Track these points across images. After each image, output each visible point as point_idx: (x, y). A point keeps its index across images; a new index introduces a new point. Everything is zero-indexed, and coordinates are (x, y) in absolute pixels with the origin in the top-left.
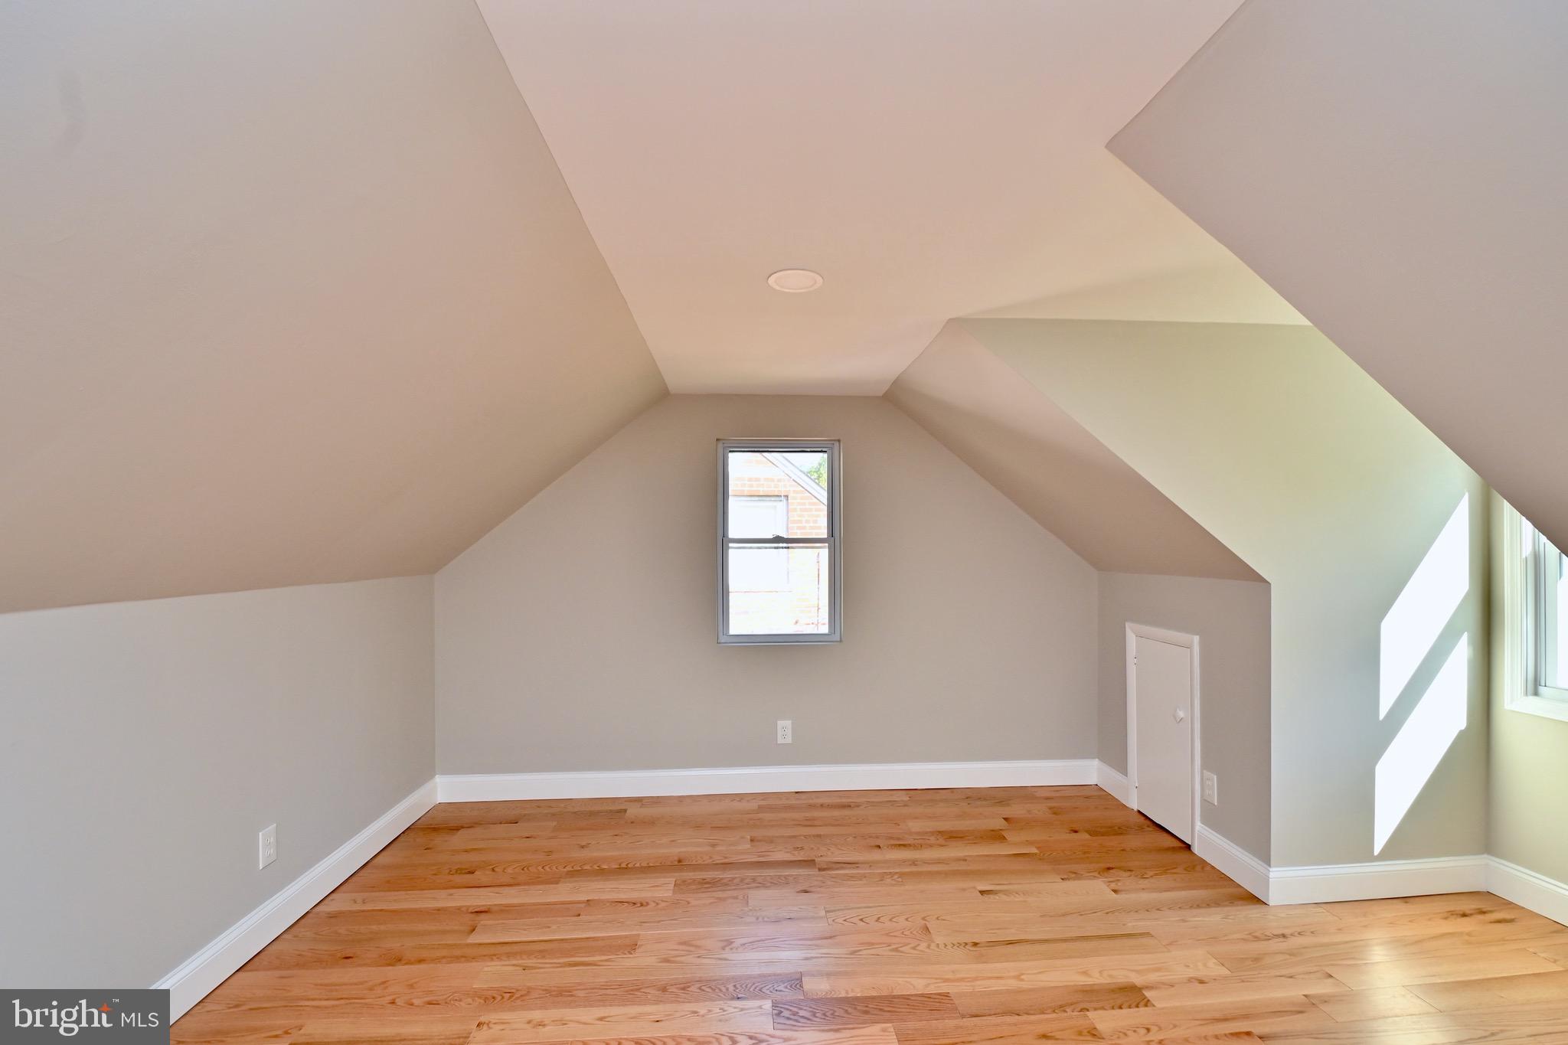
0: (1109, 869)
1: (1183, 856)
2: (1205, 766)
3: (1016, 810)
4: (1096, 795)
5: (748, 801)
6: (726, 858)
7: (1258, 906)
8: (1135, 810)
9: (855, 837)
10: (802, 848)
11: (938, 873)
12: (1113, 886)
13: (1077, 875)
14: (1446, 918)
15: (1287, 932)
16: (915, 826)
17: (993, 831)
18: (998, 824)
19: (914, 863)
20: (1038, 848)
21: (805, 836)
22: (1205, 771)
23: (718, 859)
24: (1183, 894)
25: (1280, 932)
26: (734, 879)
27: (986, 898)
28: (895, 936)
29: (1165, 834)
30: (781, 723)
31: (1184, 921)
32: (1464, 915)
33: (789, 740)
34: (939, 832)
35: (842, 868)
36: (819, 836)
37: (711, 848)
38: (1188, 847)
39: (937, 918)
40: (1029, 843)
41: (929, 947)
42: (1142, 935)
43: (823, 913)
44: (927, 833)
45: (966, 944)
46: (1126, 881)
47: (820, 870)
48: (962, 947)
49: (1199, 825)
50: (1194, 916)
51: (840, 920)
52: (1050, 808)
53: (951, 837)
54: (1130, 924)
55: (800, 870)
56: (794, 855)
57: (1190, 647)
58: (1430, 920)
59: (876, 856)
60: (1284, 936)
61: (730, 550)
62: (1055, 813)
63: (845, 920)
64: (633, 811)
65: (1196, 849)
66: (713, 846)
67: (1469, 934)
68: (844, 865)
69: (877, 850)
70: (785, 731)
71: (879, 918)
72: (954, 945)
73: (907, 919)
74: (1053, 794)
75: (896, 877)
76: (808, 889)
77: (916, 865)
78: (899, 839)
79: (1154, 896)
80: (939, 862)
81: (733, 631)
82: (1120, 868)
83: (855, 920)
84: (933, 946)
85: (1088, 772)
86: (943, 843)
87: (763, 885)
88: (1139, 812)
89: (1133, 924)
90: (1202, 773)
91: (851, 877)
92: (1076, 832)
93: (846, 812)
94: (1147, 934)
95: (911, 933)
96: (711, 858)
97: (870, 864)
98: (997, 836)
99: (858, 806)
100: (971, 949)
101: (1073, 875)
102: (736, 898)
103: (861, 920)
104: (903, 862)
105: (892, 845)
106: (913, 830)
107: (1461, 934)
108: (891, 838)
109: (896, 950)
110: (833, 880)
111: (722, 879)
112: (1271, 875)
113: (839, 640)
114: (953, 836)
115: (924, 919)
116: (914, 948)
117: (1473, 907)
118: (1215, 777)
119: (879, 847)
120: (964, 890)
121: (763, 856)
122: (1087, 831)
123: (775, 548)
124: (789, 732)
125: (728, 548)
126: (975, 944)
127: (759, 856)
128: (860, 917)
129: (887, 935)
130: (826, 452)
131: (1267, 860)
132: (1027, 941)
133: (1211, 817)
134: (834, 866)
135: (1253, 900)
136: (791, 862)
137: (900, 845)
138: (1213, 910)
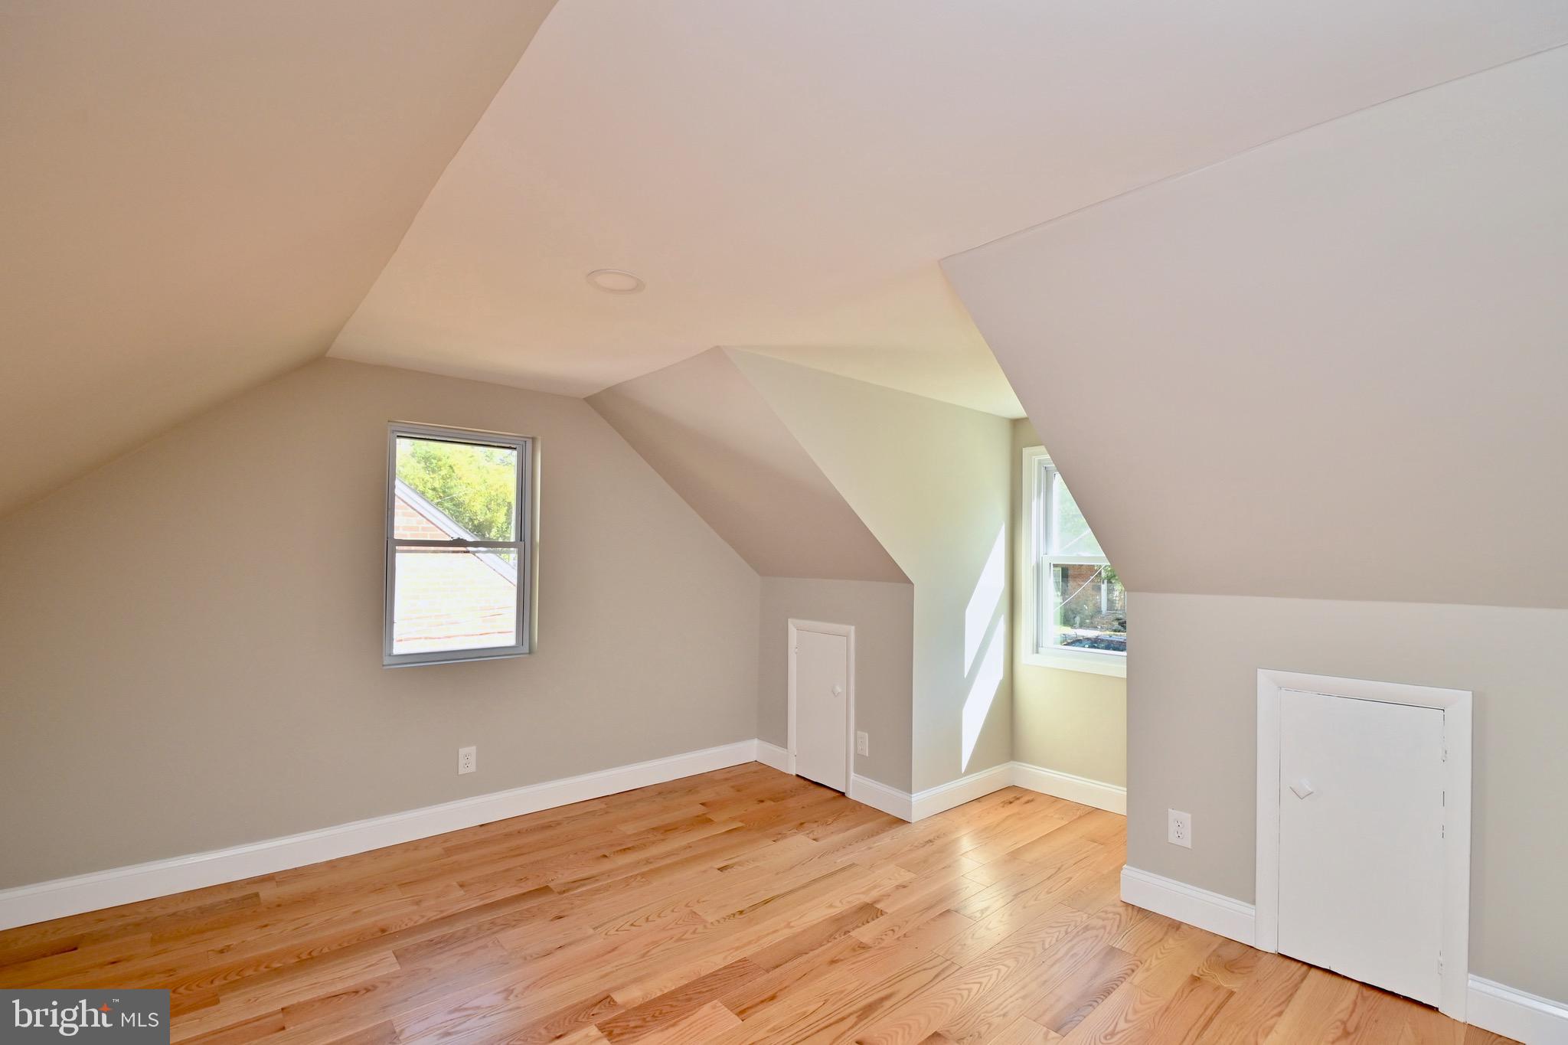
0: (802, 824)
1: (842, 802)
2: (860, 726)
3: (707, 795)
4: (759, 770)
5: (426, 847)
6: (442, 912)
7: (904, 826)
8: (794, 774)
9: (576, 854)
10: (527, 879)
11: (676, 864)
12: (811, 835)
13: (783, 836)
14: (1003, 807)
15: (931, 837)
16: (629, 829)
17: (698, 816)
18: (700, 810)
19: (648, 861)
20: (742, 821)
21: (521, 866)
22: (858, 732)
23: (433, 915)
24: (860, 829)
25: (927, 839)
26: (468, 929)
27: (726, 872)
28: (671, 929)
29: (822, 790)
30: (462, 751)
31: (870, 848)
32: (1011, 803)
33: (472, 768)
34: (653, 829)
35: (584, 885)
36: (537, 862)
37: (415, 907)
38: (843, 794)
39: (698, 902)
40: (733, 819)
41: (705, 927)
42: (851, 866)
43: (591, 931)
44: (644, 832)
45: (734, 915)
46: (819, 831)
47: (560, 893)
48: (732, 918)
49: (853, 775)
50: (875, 843)
51: (613, 932)
52: (733, 787)
53: (666, 831)
54: (839, 861)
55: (540, 899)
56: (521, 887)
57: (847, 636)
58: (996, 809)
59: (606, 865)
60: (931, 841)
61: (397, 554)
62: (738, 791)
63: (617, 930)
64: (267, 893)
65: (851, 795)
66: (418, 903)
67: (1018, 814)
68: (582, 882)
69: (606, 860)
70: (468, 758)
71: (647, 919)
72: (725, 919)
73: (673, 911)
74: (729, 775)
75: (639, 878)
76: (562, 914)
77: (651, 863)
78: (621, 845)
79: (841, 835)
80: (668, 855)
81: (399, 649)
82: (809, 822)
83: (627, 926)
84: (709, 926)
85: (750, 751)
86: (662, 837)
87: (507, 925)
88: (798, 776)
89: (842, 860)
90: (856, 734)
91: (597, 891)
92: (762, 801)
93: (548, 833)
94: (852, 865)
95: (684, 921)
96: (423, 917)
97: (609, 874)
98: (703, 821)
99: (559, 824)
100: (741, 917)
101: (780, 836)
102: (485, 947)
103: (632, 925)
104: (637, 864)
105: (617, 851)
106: (629, 833)
107: (1014, 815)
108: (612, 845)
109: (680, 939)
110: (580, 898)
111: (454, 933)
112: (913, 800)
113: (528, 652)
114: (668, 830)
115: (687, 906)
116: (694, 932)
117: (1013, 796)
118: (867, 734)
119: (605, 856)
120: (705, 871)
121: (487, 898)
122: (771, 799)
123: (454, 552)
124: (473, 759)
125: (394, 552)
126: (741, 912)
127: (482, 899)
128: (630, 923)
129: (664, 929)
130: (515, 449)
131: (910, 791)
132: (778, 896)
133: (864, 766)
134: (573, 885)
135: (902, 822)
136: (524, 894)
137: (624, 850)
138: (882, 835)
